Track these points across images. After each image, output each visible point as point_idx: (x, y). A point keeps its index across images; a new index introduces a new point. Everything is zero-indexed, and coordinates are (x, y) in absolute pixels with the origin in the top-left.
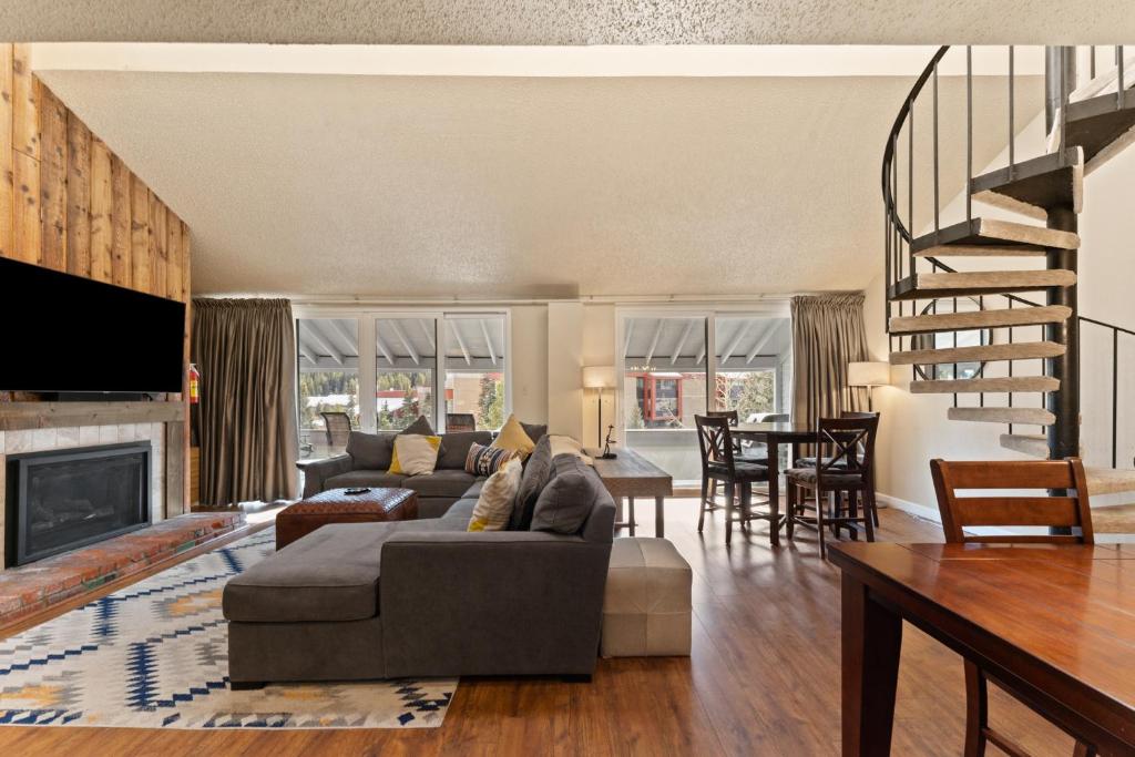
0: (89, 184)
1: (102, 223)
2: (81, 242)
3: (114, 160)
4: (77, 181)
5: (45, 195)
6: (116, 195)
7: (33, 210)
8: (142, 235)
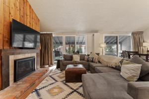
0: (26, 9)
1: (28, 17)
2: (25, 19)
3: (30, 6)
4: (25, 8)
5: (20, 9)
6: (30, 12)
7: (18, 12)
8: (33, 20)
